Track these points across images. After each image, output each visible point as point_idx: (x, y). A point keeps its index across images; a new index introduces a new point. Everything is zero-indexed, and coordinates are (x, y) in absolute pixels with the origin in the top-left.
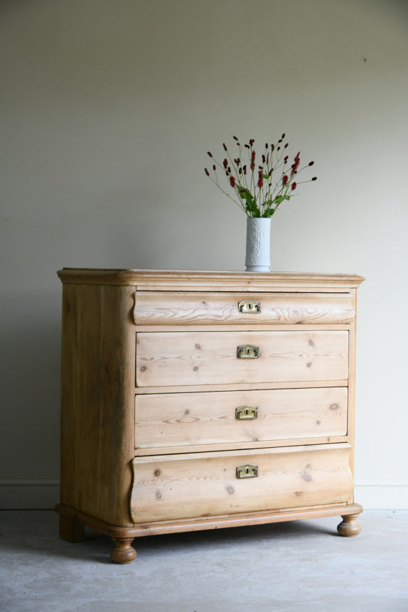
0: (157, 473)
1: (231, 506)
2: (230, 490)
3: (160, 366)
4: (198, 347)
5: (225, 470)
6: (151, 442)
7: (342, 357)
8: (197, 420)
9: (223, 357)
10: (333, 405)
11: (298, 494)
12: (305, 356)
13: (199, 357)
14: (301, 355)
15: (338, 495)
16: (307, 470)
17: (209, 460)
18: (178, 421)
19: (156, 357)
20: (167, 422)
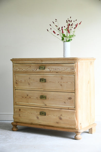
0: (20, 110)
1: (38, 122)
2: (38, 118)
3: (20, 83)
4: (30, 78)
5: (37, 112)
6: (19, 102)
7: (72, 83)
8: (30, 98)
9: (36, 81)
10: (70, 98)
11: (57, 123)
12: (60, 82)
13: (30, 81)
14: (59, 82)
15: (71, 125)
16: (61, 116)
17: (32, 108)
18: (25, 97)
19: (19, 81)
20: (23, 97)
